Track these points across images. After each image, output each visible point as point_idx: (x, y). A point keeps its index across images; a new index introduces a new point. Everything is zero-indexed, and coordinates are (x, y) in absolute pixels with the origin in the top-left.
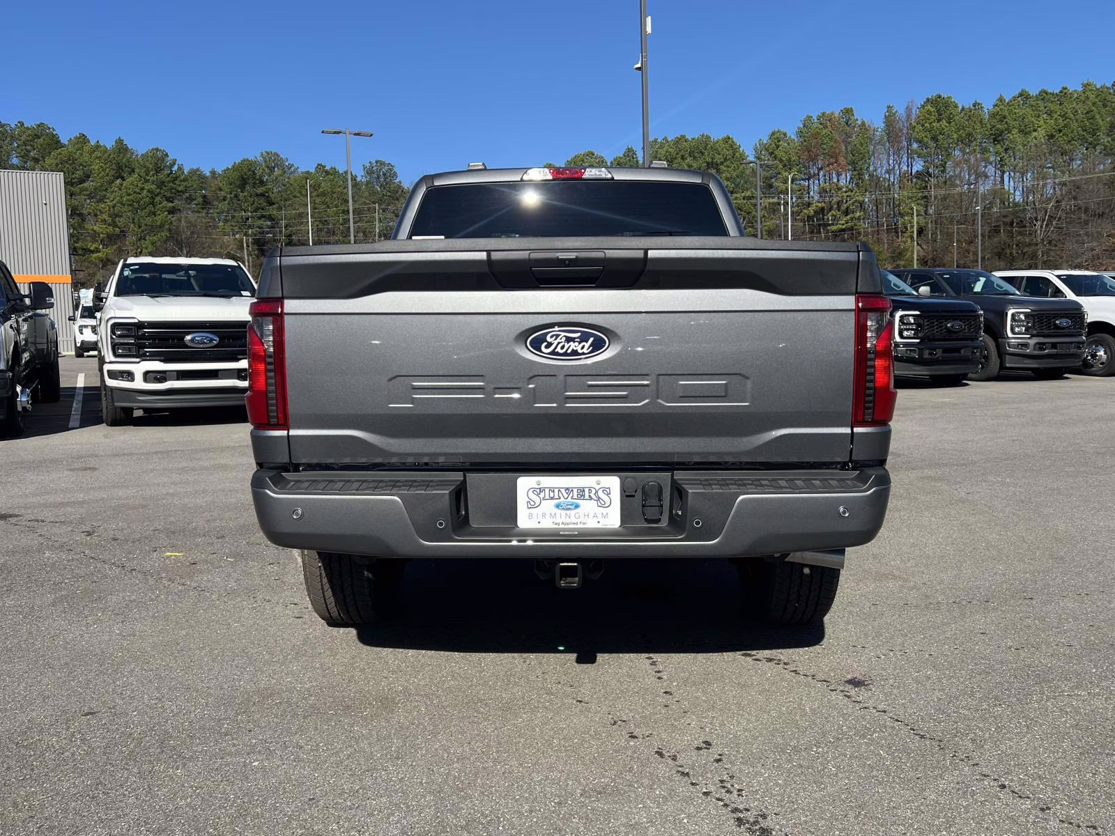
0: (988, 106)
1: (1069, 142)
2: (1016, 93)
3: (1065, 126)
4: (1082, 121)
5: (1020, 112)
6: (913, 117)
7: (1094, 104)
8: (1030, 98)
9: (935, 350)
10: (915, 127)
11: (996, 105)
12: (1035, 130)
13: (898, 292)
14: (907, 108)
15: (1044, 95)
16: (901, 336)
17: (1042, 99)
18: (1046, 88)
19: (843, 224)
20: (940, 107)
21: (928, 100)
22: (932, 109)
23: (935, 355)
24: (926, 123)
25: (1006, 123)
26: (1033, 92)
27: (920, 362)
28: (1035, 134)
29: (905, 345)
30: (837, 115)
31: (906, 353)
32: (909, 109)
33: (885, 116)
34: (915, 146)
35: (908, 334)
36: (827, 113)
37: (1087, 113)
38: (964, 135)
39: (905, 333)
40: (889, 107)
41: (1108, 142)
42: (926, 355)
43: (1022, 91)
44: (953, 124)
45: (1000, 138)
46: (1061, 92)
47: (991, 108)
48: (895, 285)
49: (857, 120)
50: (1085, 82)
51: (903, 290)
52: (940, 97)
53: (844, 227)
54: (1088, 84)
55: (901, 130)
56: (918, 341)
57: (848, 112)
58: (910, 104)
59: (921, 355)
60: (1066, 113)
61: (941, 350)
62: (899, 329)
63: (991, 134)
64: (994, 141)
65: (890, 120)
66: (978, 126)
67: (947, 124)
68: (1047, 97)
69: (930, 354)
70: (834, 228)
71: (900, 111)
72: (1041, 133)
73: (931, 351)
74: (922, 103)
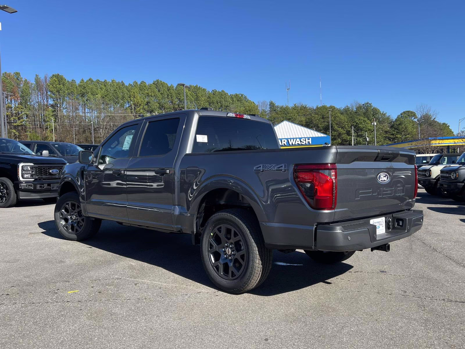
0: (78, 82)
1: (109, 100)
2: (88, 79)
3: (108, 94)
4: (113, 94)
5: (91, 86)
6: (48, 81)
7: (117, 88)
8: (93, 82)
9: (43, 184)
10: (49, 86)
11: (81, 82)
12: (97, 94)
13: (24, 153)
14: (45, 77)
15: (98, 81)
16: (23, 177)
17: (98, 83)
18: (99, 79)
19: (20, 123)
20: (59, 79)
21: (53, 75)
22: (56, 80)
23: (43, 187)
24: (54, 84)
25: (86, 90)
26: (94, 80)
27: (35, 191)
28: (97, 95)
29: (26, 182)
30: (12, 74)
31: (27, 186)
32: (46, 78)
33: (35, 79)
34: (49, 93)
35: (27, 176)
36: (7, 73)
37: (114, 91)
38: (70, 92)
39: (26, 176)
40: (36, 75)
41: (122, 102)
42: (38, 187)
43: (90, 78)
44: (65, 87)
45: (84, 95)
46: (105, 81)
47: (79, 83)
48: (22, 149)
49: (22, 78)
50: (112, 79)
51: (27, 152)
52: (59, 75)
53: (20, 124)
54: (113, 80)
55: (43, 86)
56: (33, 180)
57: (17, 74)
58: (46, 76)
59: (35, 187)
60: (108, 90)
61: (47, 185)
62: (22, 173)
63: (80, 93)
64: (82, 96)
65: (37, 80)
66: (75, 89)
67: (63, 87)
68: (99, 82)
69: (40, 187)
70: (15, 124)
71: (42, 77)
72: (99, 96)
73: (41, 185)
74: (51, 76)
